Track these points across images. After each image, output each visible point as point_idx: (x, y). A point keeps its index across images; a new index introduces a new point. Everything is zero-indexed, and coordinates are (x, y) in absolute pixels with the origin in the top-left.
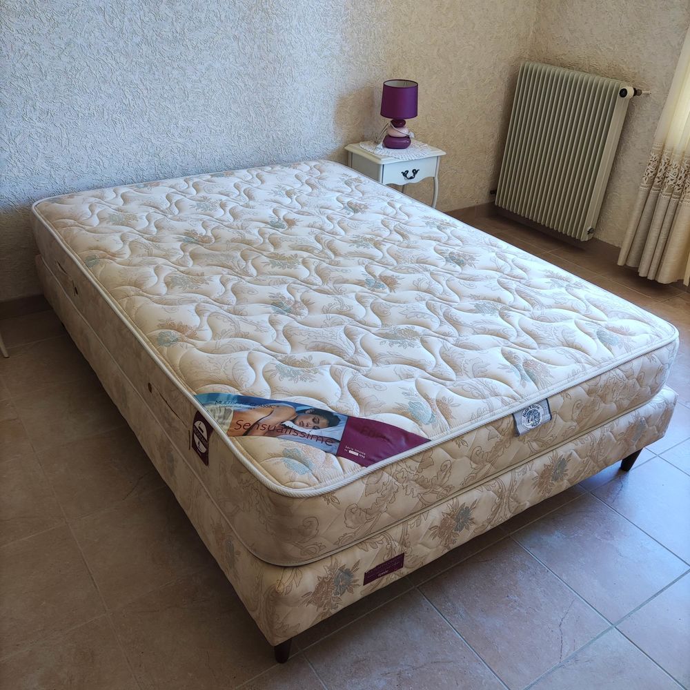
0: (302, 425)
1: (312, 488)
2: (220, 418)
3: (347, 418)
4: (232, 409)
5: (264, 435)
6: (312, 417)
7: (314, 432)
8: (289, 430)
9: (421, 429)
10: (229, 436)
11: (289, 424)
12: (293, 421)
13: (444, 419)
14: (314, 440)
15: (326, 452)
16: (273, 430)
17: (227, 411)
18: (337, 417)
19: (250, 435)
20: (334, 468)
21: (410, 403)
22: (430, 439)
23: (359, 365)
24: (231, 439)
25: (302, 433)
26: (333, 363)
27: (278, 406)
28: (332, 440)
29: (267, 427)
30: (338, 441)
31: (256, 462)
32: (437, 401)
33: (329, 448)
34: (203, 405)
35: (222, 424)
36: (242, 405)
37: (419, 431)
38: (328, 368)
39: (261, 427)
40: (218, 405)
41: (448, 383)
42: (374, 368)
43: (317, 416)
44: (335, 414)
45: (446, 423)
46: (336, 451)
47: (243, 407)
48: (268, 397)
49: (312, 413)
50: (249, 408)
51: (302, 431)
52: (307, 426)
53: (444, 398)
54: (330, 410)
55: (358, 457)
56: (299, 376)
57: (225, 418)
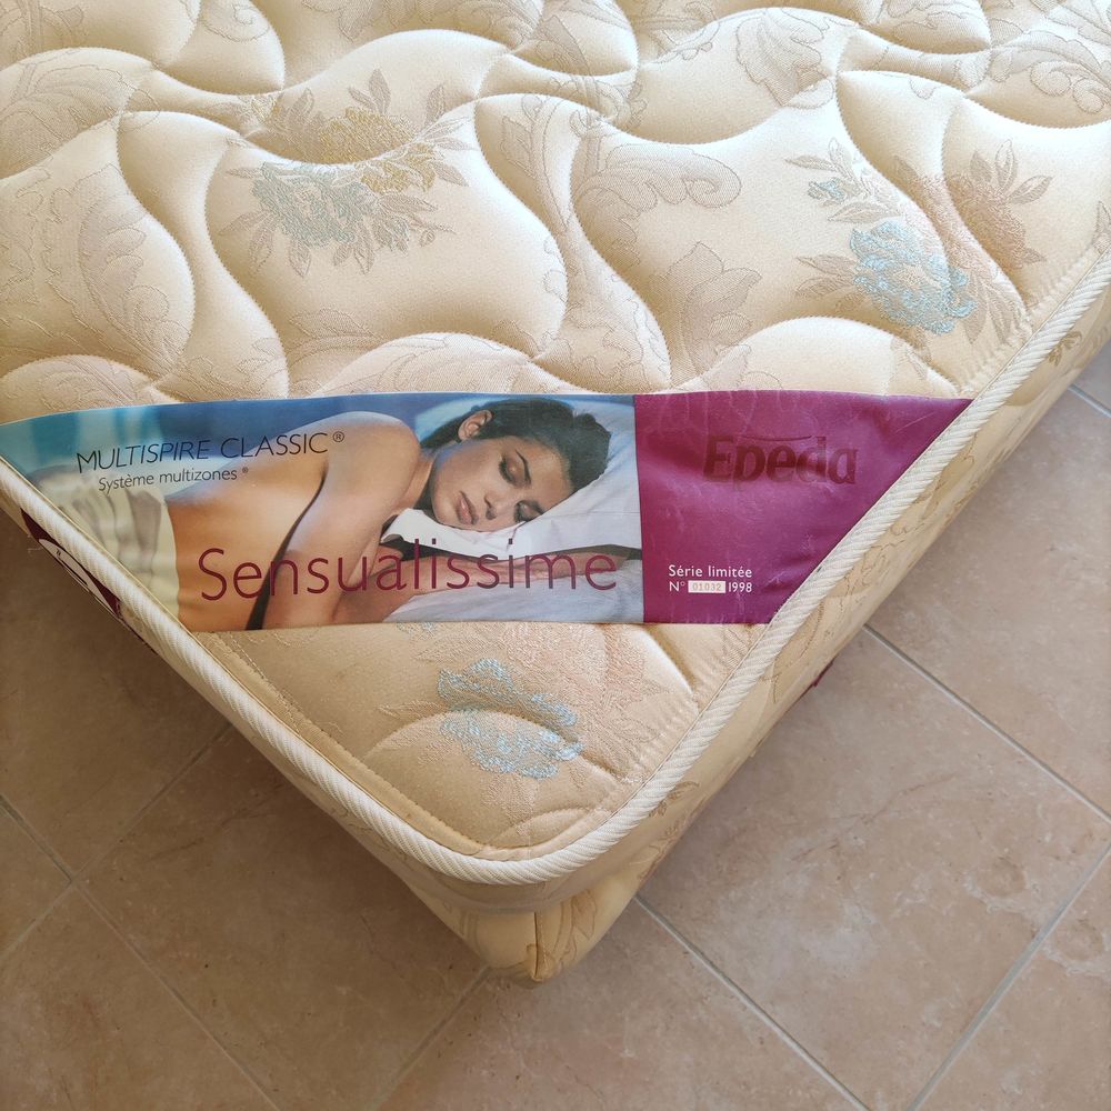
0: (467, 517)
1: (599, 812)
2: (123, 540)
3: (630, 411)
4: (159, 492)
5: (333, 618)
6: (494, 450)
7: (528, 540)
8: (425, 565)
9: (927, 360)
10: (191, 628)
11: (413, 526)
12: (426, 504)
13: (1000, 278)
14: (540, 581)
15: (601, 624)
16: (363, 584)
17: (142, 507)
18: (588, 420)
19: (278, 626)
20: (654, 688)
21: (855, 240)
22: (963, 396)
23: (584, 71)
24: (209, 649)
25: (483, 562)
26: (476, 86)
27: (339, 436)
28: (607, 557)
29: (330, 571)
30: (631, 554)
31: (347, 755)
32: (952, 185)
33: (607, 603)
34: (34, 480)
35: (141, 572)
36: (188, 463)
37: (922, 375)
38: (462, 125)
39: (307, 581)
40: (95, 476)
41: (969, 63)
42: (649, 65)
43: (511, 444)
44: (579, 409)
45: (1013, 290)
46: (637, 608)
47: (196, 472)
48: (279, 387)
49: (488, 432)
50: (225, 475)
51: (477, 551)
52: (490, 515)
53: (978, 165)
54: (554, 386)
55: (730, 595)
56: (367, 222)
57: (144, 541)
